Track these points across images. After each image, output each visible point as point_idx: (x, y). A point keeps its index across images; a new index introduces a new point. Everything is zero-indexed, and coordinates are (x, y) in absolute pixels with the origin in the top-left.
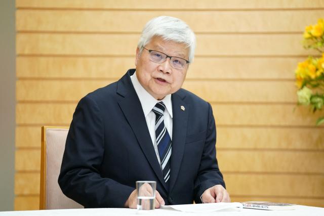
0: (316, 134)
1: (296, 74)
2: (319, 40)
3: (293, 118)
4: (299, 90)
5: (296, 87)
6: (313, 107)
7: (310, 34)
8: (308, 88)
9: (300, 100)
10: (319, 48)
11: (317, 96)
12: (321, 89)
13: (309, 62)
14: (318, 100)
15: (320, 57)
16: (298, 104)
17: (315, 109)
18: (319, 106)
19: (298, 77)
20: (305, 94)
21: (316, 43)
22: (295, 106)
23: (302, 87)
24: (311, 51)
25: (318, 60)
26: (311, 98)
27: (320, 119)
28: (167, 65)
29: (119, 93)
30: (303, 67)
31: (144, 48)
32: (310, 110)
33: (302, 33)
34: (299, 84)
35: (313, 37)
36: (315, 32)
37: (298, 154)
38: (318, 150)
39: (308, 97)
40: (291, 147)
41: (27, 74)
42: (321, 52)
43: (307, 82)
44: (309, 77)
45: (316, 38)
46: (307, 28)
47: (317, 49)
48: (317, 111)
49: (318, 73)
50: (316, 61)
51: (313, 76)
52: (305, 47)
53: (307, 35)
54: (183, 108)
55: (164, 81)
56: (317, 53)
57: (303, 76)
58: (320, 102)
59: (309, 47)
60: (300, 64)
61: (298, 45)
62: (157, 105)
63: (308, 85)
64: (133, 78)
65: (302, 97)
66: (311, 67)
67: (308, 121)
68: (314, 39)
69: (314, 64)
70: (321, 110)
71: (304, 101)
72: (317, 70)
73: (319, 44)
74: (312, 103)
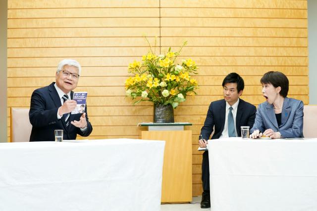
0: (134, 109)
2: (135, 69)
3: (124, 102)
4: (127, 90)
7: (131, 67)
8: (131, 89)
9: (127, 95)
11: (134, 93)
12: (135, 90)
13: (131, 78)
18: (135, 97)
19: (126, 85)
20: (129, 92)
21: (133, 71)
22: (125, 97)
24: (131, 74)
27: (135, 102)
28: (70, 77)
29: (49, 90)
30: (128, 80)
31: (60, 71)
32: (131, 99)
33: (127, 66)
34: (127, 88)
36: (133, 66)
39: (130, 93)
40: (124, 114)
41: (11, 85)
43: (130, 87)
45: (133, 68)
46: (129, 64)
47: (134, 73)
48: (134, 99)
49: (134, 83)
50: (133, 78)
51: (132, 85)
52: (128, 72)
53: (129, 67)
55: (71, 84)
56: (134, 75)
57: (128, 84)
58: (135, 95)
59: (130, 72)
61: (126, 71)
62: (65, 96)
64: (55, 85)
66: (131, 80)
67: (131, 103)
73: (135, 71)
74: (132, 96)
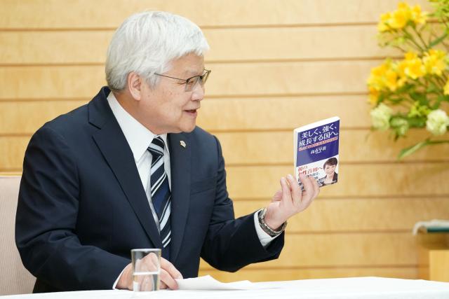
0: (400, 172)
1: (368, 85)
2: (401, 34)
4: (374, 108)
5: (370, 103)
6: (393, 133)
7: (387, 24)
8: (387, 105)
9: (376, 124)
10: (401, 46)
11: (400, 116)
12: (405, 106)
13: (387, 67)
14: (402, 122)
15: (402, 58)
16: (373, 129)
17: (397, 137)
18: (403, 130)
19: (371, 89)
20: (382, 113)
21: (396, 38)
22: (367, 132)
23: (378, 104)
24: (390, 51)
25: (399, 63)
26: (391, 120)
27: (404, 150)
29: (92, 122)
30: (378, 73)
32: (389, 138)
33: (375, 24)
34: (373, 100)
35: (391, 30)
36: (394, 23)
37: (374, 202)
38: (403, 196)
39: (386, 118)
40: (364, 193)
42: (403, 51)
43: (384, 96)
44: (388, 89)
45: (396, 30)
46: (382, 15)
47: (398, 47)
48: (400, 139)
49: (401, 83)
50: (396, 66)
51: (393, 88)
52: (380, 45)
53: (383, 27)
54: (183, 144)
56: (398, 54)
57: (378, 88)
58: (403, 125)
59: (386, 44)
60: (374, 69)
61: (370, 42)
62: (154, 142)
63: (387, 102)
64: (112, 101)
65: (377, 119)
66: (390, 73)
67: (388, 154)
68: (393, 33)
69: (393, 70)
70: (405, 137)
71: (380, 124)
72: (398, 78)
73: (401, 40)
74: (392, 127)
